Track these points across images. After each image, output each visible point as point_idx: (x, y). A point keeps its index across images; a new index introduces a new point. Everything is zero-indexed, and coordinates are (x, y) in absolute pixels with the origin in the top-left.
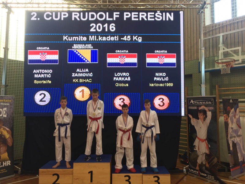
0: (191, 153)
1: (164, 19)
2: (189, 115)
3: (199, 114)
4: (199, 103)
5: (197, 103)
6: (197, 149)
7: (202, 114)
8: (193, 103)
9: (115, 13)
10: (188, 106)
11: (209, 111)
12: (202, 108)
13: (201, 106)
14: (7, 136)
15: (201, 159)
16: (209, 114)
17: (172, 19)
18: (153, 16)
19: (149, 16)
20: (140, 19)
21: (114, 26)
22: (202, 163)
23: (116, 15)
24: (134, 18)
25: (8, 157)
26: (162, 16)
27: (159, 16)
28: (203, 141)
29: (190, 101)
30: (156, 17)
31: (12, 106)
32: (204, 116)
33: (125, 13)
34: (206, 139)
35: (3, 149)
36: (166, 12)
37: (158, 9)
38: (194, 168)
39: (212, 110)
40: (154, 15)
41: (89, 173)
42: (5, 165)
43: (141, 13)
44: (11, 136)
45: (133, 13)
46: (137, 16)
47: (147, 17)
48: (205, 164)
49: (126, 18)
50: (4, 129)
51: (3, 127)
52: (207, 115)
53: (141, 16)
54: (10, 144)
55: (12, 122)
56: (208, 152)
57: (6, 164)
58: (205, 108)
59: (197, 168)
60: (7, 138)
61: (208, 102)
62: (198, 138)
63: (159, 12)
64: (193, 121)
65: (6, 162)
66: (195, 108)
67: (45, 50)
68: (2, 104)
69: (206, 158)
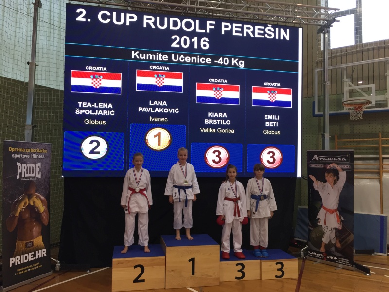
0: (312, 229)
1: (277, 38)
2: (310, 176)
3: (326, 175)
4: (327, 159)
6: (322, 223)
7: (332, 174)
8: (317, 159)
9: (208, 23)
10: (309, 163)
11: (343, 170)
12: (332, 166)
13: (329, 164)
14: (42, 208)
15: (328, 237)
16: (343, 175)
17: (288, 38)
18: (262, 32)
19: (257, 31)
20: (245, 35)
21: (207, 42)
22: (330, 242)
23: (211, 25)
24: (237, 32)
25: (43, 243)
26: (275, 32)
27: (271, 33)
28: (332, 212)
29: (313, 156)
30: (267, 33)
31: (48, 160)
32: (335, 178)
33: (223, 24)
34: (338, 209)
35: (36, 230)
36: (280, 27)
37: (270, 23)
38: (318, 250)
39: (348, 169)
40: (264, 30)
41: (190, 261)
42: (39, 256)
43: (245, 26)
44: (47, 209)
45: (234, 25)
46: (240, 29)
47: (253, 32)
48: (336, 244)
49: (225, 31)
50: (38, 197)
52: (339, 176)
53: (245, 30)
54: (46, 222)
55: (48, 186)
56: (339, 227)
57: (40, 254)
58: (336, 166)
59: (323, 249)
60: (41, 212)
61: (341, 159)
62: (325, 208)
63: (270, 27)
64: (317, 185)
65: (40, 251)
66: (321, 166)
67: (100, 71)
68: (35, 156)
69: (336, 236)
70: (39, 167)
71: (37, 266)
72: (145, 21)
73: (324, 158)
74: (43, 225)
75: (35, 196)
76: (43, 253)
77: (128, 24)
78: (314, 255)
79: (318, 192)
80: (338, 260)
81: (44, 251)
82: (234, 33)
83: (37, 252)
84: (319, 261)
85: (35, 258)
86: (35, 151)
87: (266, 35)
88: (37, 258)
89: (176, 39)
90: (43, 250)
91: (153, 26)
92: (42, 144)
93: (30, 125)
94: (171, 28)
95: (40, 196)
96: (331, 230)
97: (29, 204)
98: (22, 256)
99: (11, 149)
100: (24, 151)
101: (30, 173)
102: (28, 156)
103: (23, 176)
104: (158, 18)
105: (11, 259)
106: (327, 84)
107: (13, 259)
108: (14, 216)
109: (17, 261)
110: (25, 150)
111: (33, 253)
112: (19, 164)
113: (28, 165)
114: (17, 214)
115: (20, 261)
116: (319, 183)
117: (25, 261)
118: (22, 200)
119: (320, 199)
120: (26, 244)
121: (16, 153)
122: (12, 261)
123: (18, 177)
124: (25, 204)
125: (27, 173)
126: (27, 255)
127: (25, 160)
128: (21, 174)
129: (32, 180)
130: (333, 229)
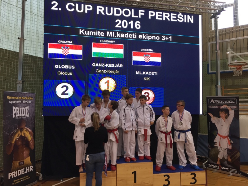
0: (210, 149)
1: (185, 21)
2: (209, 113)
3: (220, 113)
4: (221, 102)
5: (218, 102)
6: (217, 145)
7: (224, 112)
8: (214, 102)
9: (140, 11)
10: (208, 105)
11: (232, 109)
12: (224, 106)
13: (222, 105)
14: (30, 138)
15: (222, 155)
16: (232, 113)
17: (192, 21)
18: (175, 17)
19: (172, 17)
20: (164, 19)
21: (139, 24)
22: (224, 157)
23: (141, 12)
24: (159, 17)
26: (184, 18)
27: (181, 18)
28: (224, 137)
29: (210, 100)
30: (178, 18)
31: (33, 105)
32: (226, 114)
33: (150, 12)
34: (229, 136)
35: (26, 153)
36: (187, 14)
37: (180, 11)
38: (215, 163)
39: (235, 109)
40: (177, 16)
41: (133, 173)
42: (28, 171)
43: (164, 14)
44: (33, 138)
45: (157, 13)
47: (170, 18)
48: (227, 159)
49: (151, 17)
50: (27, 130)
51: (25, 129)
52: (229, 113)
53: (164, 16)
54: (32, 147)
55: (33, 122)
56: (230, 147)
57: (28, 169)
58: (227, 107)
59: (218, 163)
60: (29, 140)
61: (231, 102)
62: (219, 135)
63: (180, 14)
64: (214, 120)
65: (29, 167)
66: (216, 107)
67: (68, 44)
68: (24, 102)
69: (228, 153)
70: (27, 109)
72: (98, 10)
73: (218, 101)
74: (30, 149)
75: (25, 130)
76: (31, 169)
77: (86, 12)
78: (213, 166)
80: (229, 170)
81: (31, 167)
82: (157, 18)
83: (27, 168)
84: (216, 170)
85: (25, 172)
86: (24, 98)
87: (178, 20)
88: (27, 172)
89: (118, 22)
90: (30, 167)
91: (103, 14)
92: (29, 93)
93: (21, 81)
94: (115, 14)
95: (29, 129)
96: (225, 150)
97: (21, 135)
98: (17, 171)
99: (9, 97)
100: (17, 98)
101: (21, 114)
102: (20, 102)
103: (17, 116)
104: (107, 8)
105: (9, 174)
106: (218, 52)
107: (11, 173)
108: (11, 144)
109: (13, 175)
110: (18, 98)
111: (24, 169)
112: (14, 108)
113: (20, 108)
114: (13, 142)
115: (16, 175)
116: (215, 118)
117: (19, 175)
118: (16, 132)
119: (216, 129)
120: (19, 162)
121: (12, 100)
122: (10, 175)
123: (14, 116)
124: (18, 135)
125: (20, 114)
126: (20, 170)
127: (18, 105)
128: (15, 114)
129: (23, 119)
130: (226, 149)
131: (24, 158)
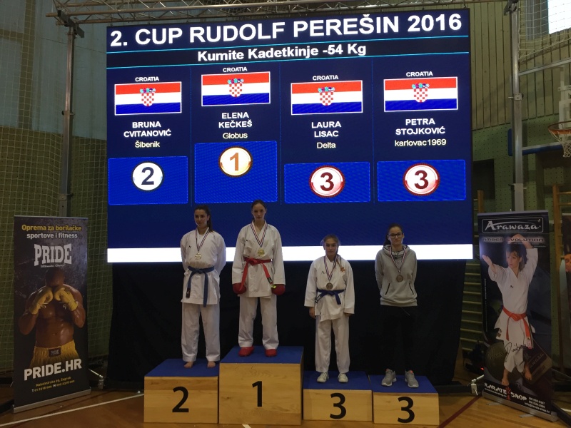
0: (488, 346)
2: (483, 257)
3: (507, 255)
4: (508, 227)
5: (503, 228)
7: (516, 253)
8: (493, 229)
14: (74, 305)
15: (513, 362)
16: (533, 255)
22: (515, 369)
25: (75, 351)
29: (486, 223)
31: (84, 241)
34: (526, 314)
35: (65, 333)
38: (497, 381)
39: (540, 244)
41: (253, 386)
42: (69, 368)
44: (82, 305)
50: (67, 290)
51: (64, 286)
52: (527, 256)
54: (80, 323)
56: (529, 344)
57: (71, 365)
58: (522, 239)
59: (505, 382)
60: (73, 310)
61: (530, 226)
62: (506, 312)
64: (494, 272)
66: (499, 240)
68: (61, 235)
69: (524, 359)
70: (68, 249)
71: (67, 380)
74: (76, 327)
75: (63, 289)
76: (77, 364)
78: (493, 390)
79: (495, 284)
80: (527, 401)
81: (78, 362)
83: (67, 362)
84: (500, 400)
85: (63, 370)
86: (62, 228)
88: (67, 370)
90: (76, 361)
92: (73, 219)
95: (71, 288)
96: (517, 350)
97: (54, 299)
98: (43, 367)
99: (25, 228)
100: (45, 228)
101: (55, 258)
102: (52, 236)
103: (44, 262)
105: (26, 371)
106: (517, 97)
107: (30, 370)
108: (30, 315)
109: (35, 373)
110: (47, 228)
111: (60, 364)
112: (37, 247)
113: (52, 248)
114: (36, 312)
115: (41, 373)
117: (48, 374)
118: (43, 294)
119: (498, 295)
120: (50, 351)
121: (33, 232)
122: (28, 372)
123: (36, 263)
124: (47, 299)
125: (50, 258)
126: (51, 366)
127: (47, 241)
128: (40, 259)
129: (58, 268)
130: (520, 348)
131: (59, 343)
